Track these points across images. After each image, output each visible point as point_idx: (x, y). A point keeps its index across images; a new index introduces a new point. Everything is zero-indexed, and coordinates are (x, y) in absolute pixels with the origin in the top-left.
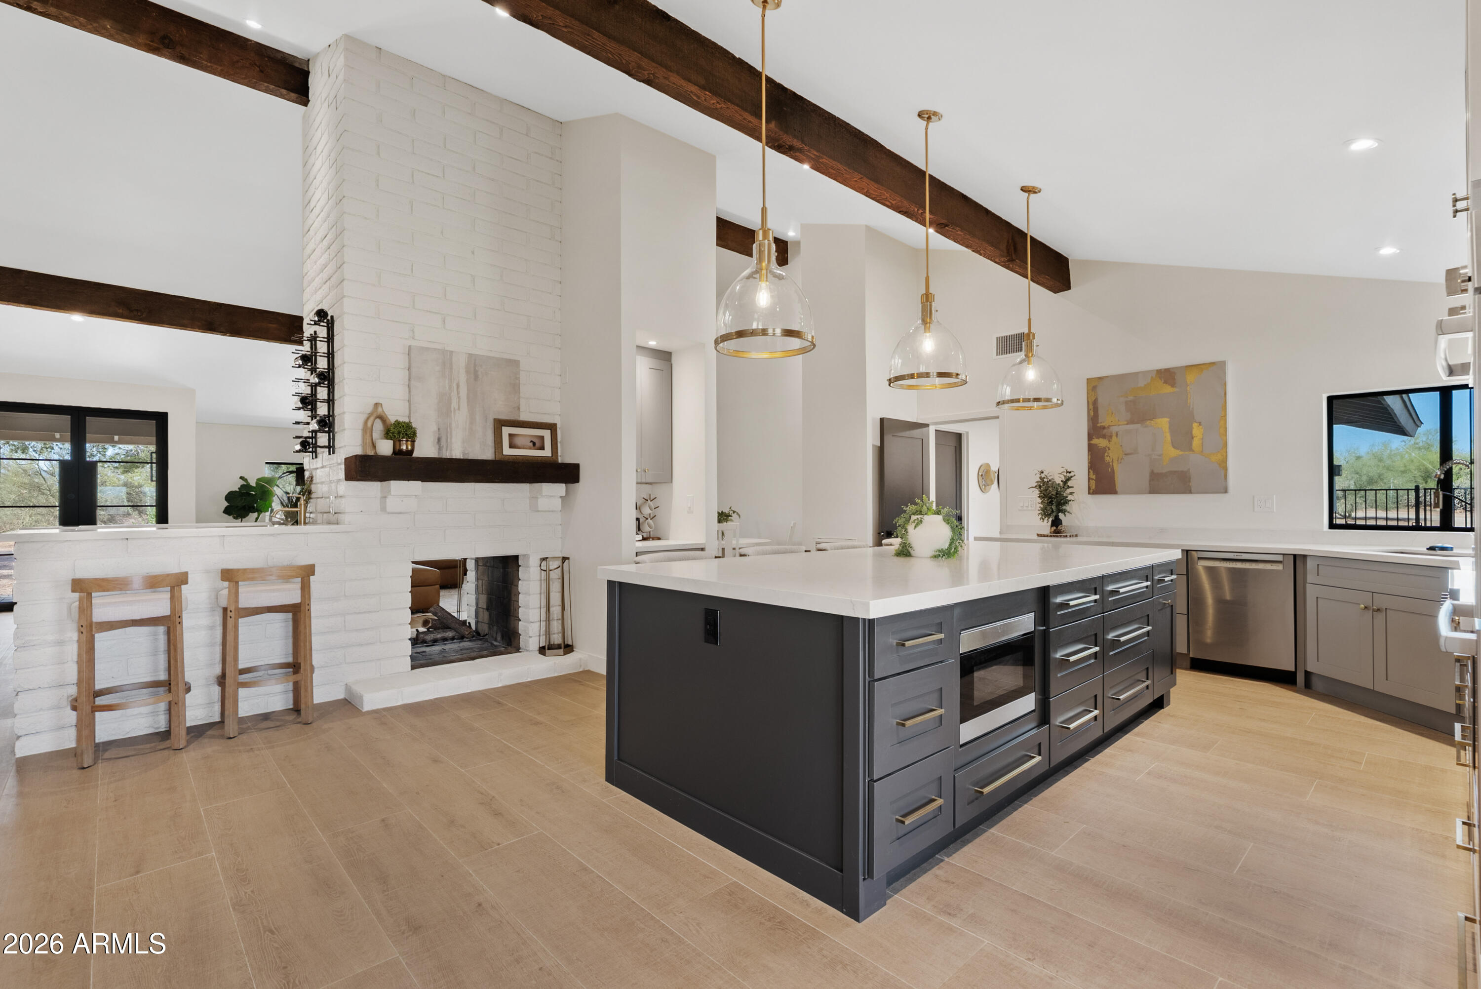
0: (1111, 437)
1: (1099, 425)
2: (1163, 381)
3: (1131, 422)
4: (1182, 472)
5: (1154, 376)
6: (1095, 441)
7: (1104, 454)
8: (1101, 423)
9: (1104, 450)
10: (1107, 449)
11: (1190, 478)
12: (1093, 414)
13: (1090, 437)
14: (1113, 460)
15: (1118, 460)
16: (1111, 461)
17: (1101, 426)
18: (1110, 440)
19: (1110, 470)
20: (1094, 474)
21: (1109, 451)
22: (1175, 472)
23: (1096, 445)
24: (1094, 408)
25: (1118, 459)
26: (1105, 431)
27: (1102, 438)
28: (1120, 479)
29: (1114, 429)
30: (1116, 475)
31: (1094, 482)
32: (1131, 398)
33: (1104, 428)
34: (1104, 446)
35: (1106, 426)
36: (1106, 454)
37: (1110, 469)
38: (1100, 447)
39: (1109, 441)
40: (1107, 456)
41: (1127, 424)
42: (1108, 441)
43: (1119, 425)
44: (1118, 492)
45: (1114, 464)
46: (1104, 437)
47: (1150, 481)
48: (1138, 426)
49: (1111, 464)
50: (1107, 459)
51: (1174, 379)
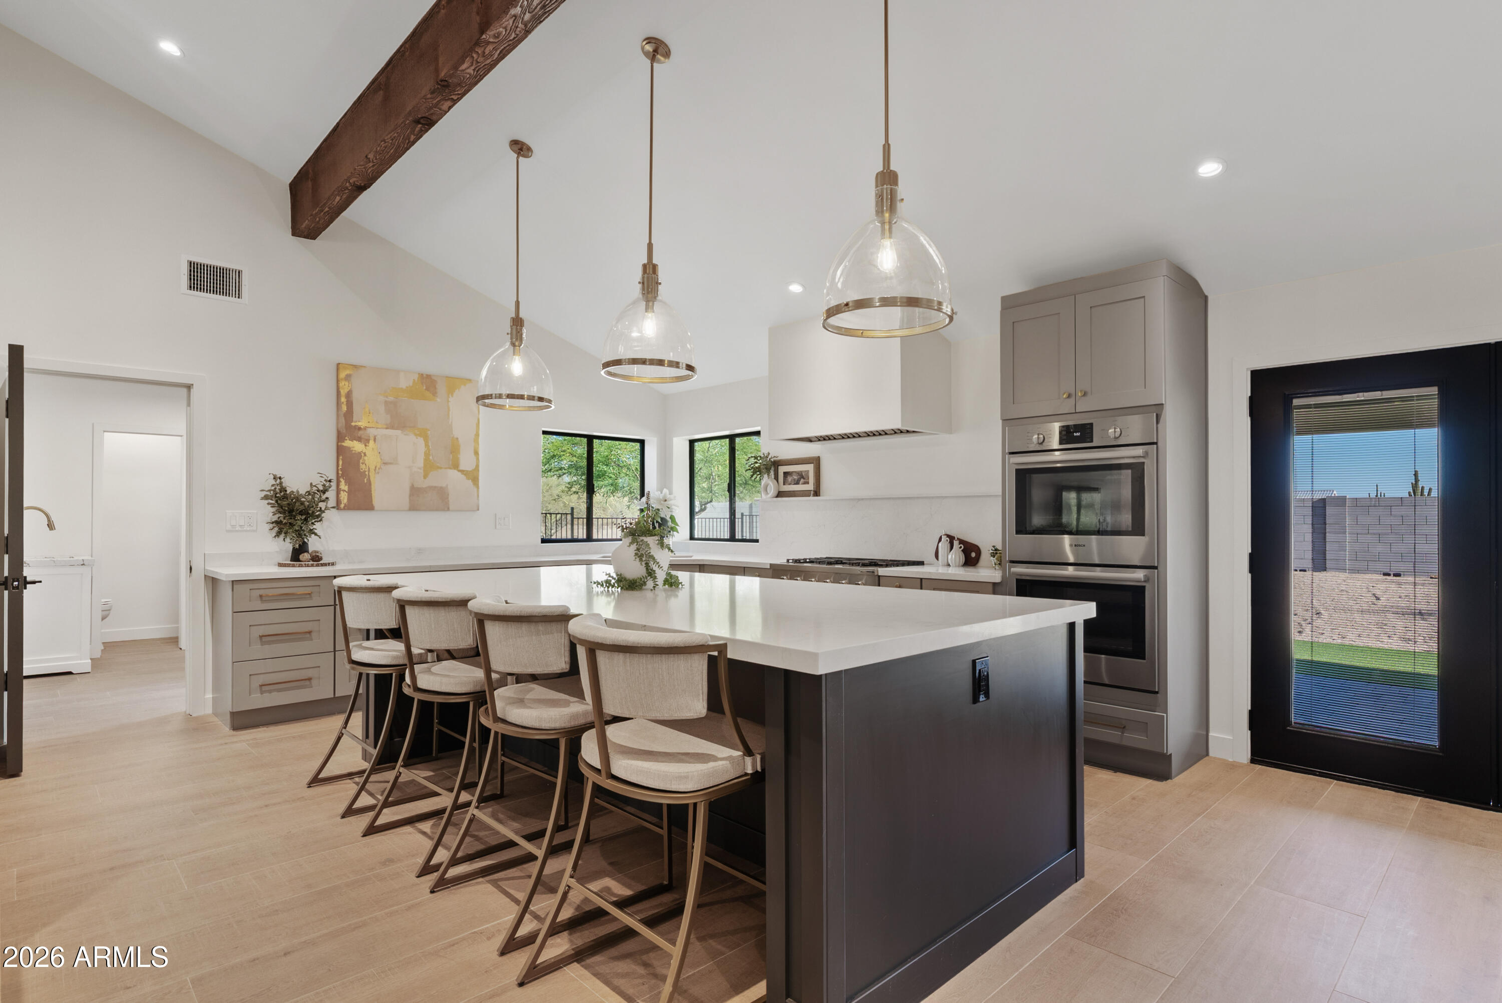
0: (368, 441)
1: (353, 424)
2: (425, 388)
3: (390, 427)
4: (441, 488)
5: (416, 380)
6: (348, 443)
7: (359, 462)
8: (356, 422)
9: (359, 455)
10: (363, 455)
11: (448, 495)
12: (346, 409)
13: (340, 437)
14: (369, 469)
15: (375, 470)
16: (367, 470)
17: (356, 426)
18: (367, 444)
19: (366, 481)
20: (346, 485)
21: (366, 458)
22: (435, 487)
23: (349, 448)
24: (347, 401)
25: (376, 467)
26: (361, 432)
27: (356, 440)
28: (379, 493)
29: (372, 432)
30: (372, 487)
31: (347, 494)
32: (391, 399)
33: (360, 429)
34: (360, 451)
35: (362, 427)
36: (361, 461)
37: (366, 479)
38: (353, 452)
39: (366, 446)
40: (363, 463)
41: (387, 428)
42: (363, 445)
43: (377, 428)
44: (376, 508)
45: (370, 474)
46: (359, 439)
47: (410, 496)
48: (398, 432)
49: (367, 473)
50: (362, 467)
51: (435, 388)
